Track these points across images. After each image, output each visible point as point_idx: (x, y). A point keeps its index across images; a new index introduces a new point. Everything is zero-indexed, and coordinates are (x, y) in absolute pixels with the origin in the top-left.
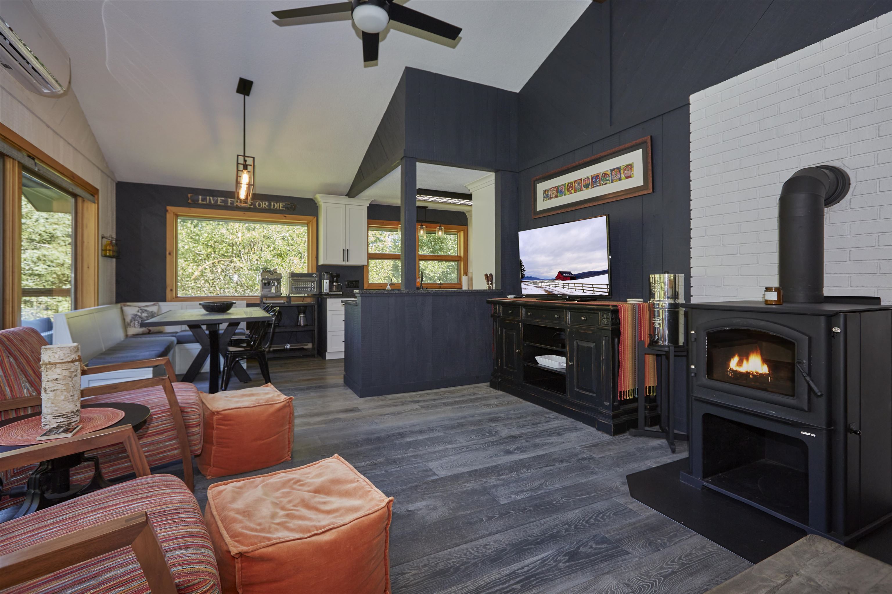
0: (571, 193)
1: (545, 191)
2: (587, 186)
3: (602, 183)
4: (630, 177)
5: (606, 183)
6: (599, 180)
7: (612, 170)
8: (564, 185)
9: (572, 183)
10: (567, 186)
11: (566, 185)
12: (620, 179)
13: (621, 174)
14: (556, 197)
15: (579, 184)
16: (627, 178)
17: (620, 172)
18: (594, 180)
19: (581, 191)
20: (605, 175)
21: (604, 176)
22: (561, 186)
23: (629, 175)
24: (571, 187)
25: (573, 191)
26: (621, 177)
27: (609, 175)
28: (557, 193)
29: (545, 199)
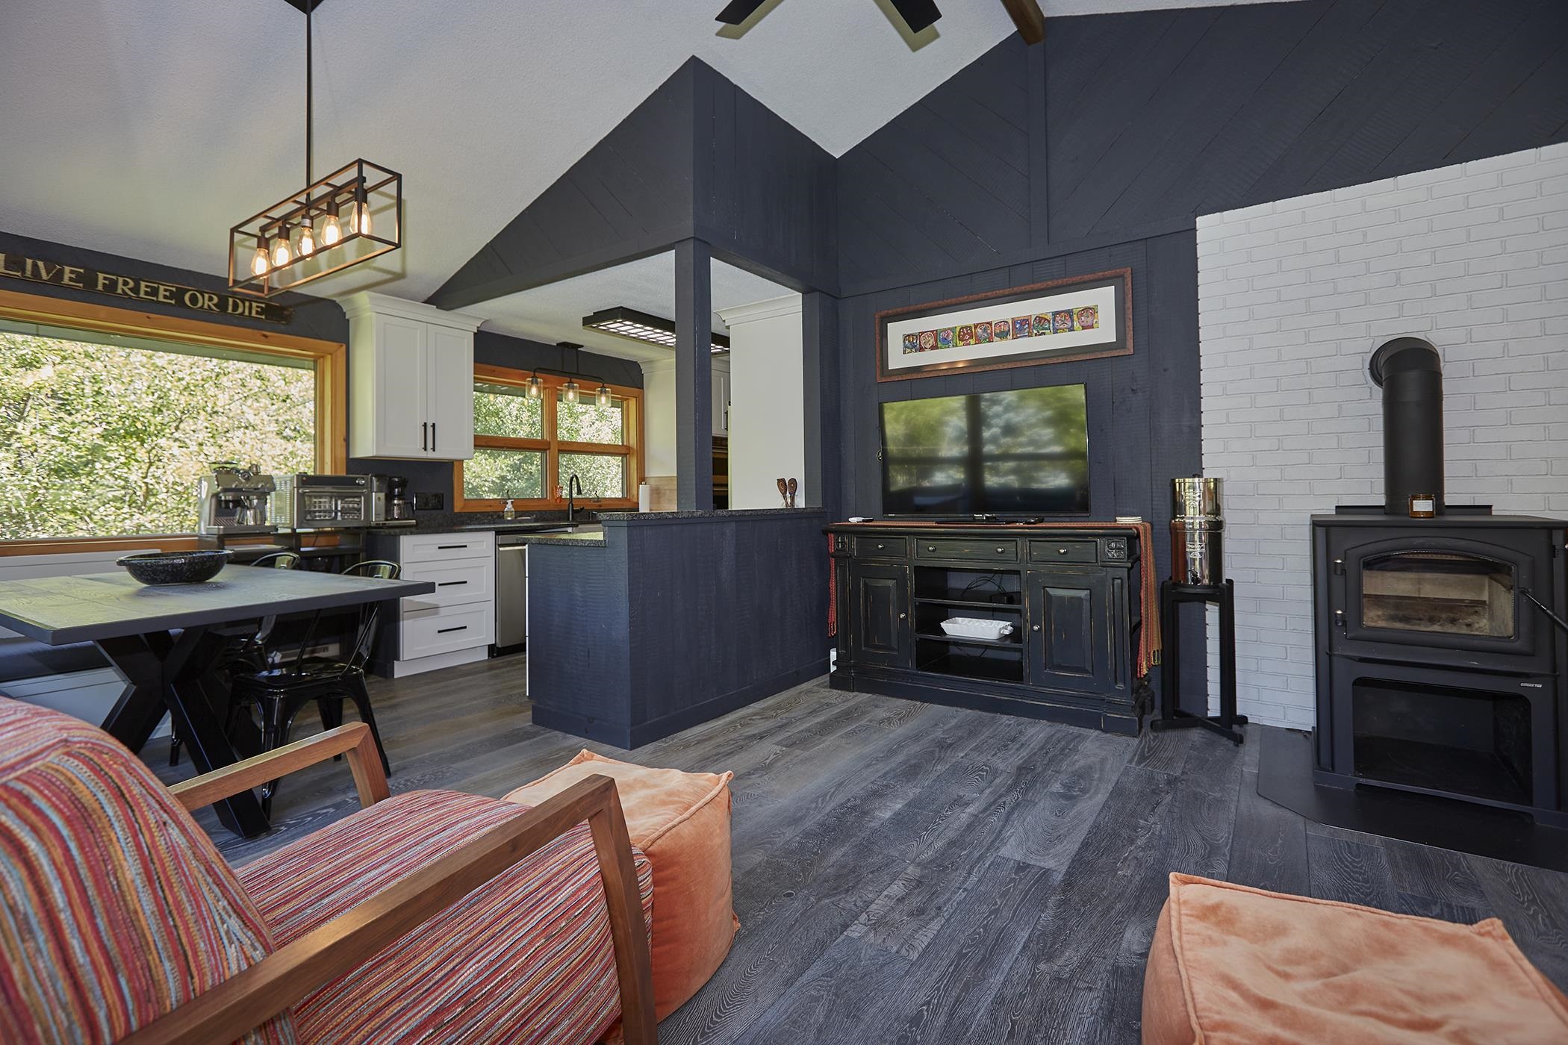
0: (969, 344)
1: (909, 336)
2: (1003, 335)
3: (1035, 332)
4: (1091, 327)
5: (1044, 334)
6: (1029, 327)
7: (1056, 314)
8: (953, 329)
9: (970, 327)
10: (960, 332)
11: (958, 330)
12: (1071, 329)
13: (1072, 321)
14: (934, 347)
15: (985, 330)
16: (1084, 328)
17: (1071, 317)
18: (1018, 326)
19: (989, 342)
20: (1040, 319)
21: (1040, 322)
22: (945, 330)
23: (1089, 323)
24: (968, 333)
25: (972, 341)
26: (1073, 325)
27: (1049, 322)
28: (936, 341)
29: (908, 350)
